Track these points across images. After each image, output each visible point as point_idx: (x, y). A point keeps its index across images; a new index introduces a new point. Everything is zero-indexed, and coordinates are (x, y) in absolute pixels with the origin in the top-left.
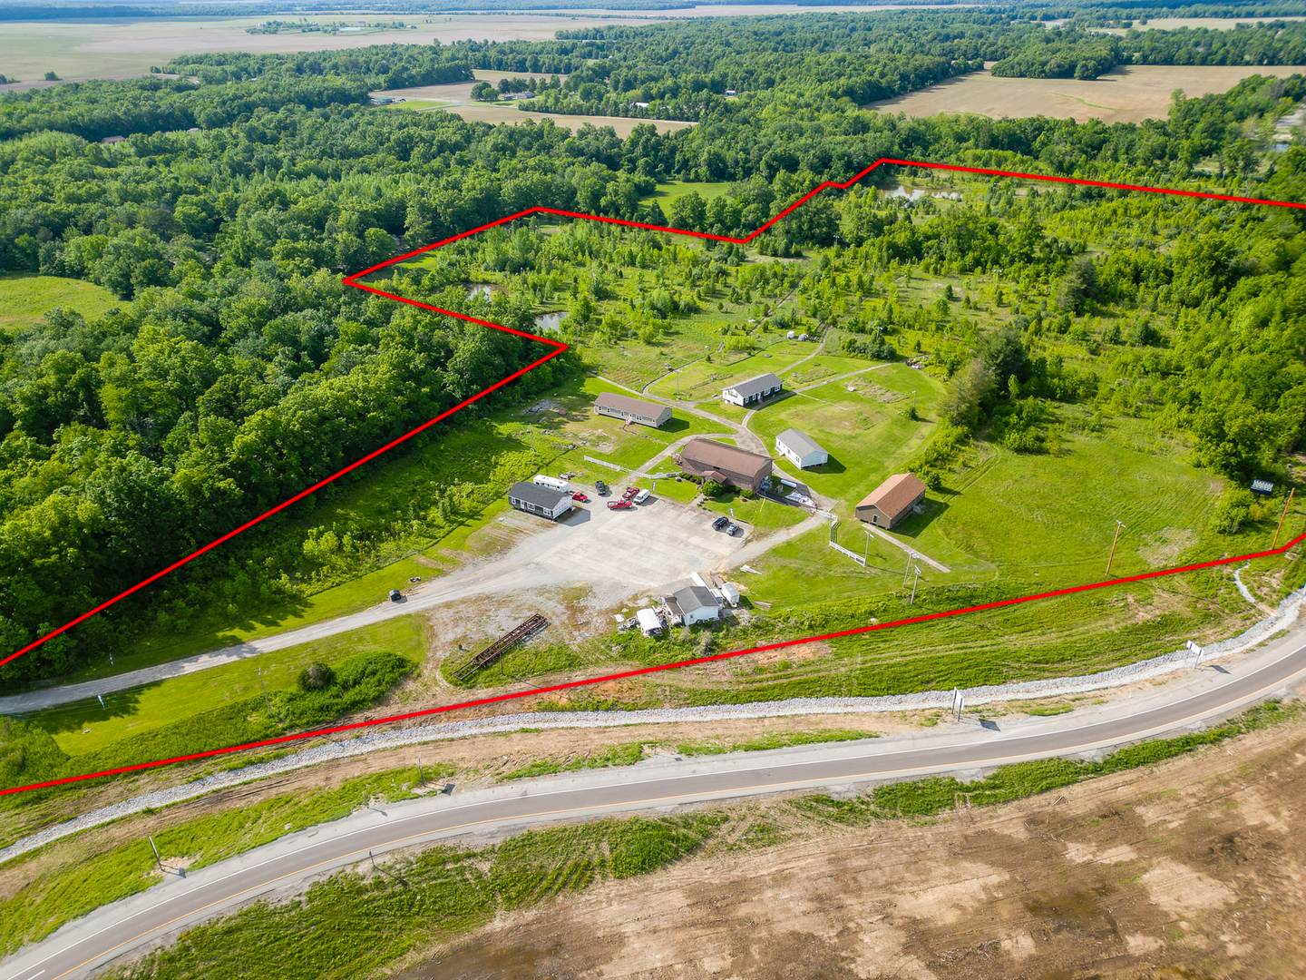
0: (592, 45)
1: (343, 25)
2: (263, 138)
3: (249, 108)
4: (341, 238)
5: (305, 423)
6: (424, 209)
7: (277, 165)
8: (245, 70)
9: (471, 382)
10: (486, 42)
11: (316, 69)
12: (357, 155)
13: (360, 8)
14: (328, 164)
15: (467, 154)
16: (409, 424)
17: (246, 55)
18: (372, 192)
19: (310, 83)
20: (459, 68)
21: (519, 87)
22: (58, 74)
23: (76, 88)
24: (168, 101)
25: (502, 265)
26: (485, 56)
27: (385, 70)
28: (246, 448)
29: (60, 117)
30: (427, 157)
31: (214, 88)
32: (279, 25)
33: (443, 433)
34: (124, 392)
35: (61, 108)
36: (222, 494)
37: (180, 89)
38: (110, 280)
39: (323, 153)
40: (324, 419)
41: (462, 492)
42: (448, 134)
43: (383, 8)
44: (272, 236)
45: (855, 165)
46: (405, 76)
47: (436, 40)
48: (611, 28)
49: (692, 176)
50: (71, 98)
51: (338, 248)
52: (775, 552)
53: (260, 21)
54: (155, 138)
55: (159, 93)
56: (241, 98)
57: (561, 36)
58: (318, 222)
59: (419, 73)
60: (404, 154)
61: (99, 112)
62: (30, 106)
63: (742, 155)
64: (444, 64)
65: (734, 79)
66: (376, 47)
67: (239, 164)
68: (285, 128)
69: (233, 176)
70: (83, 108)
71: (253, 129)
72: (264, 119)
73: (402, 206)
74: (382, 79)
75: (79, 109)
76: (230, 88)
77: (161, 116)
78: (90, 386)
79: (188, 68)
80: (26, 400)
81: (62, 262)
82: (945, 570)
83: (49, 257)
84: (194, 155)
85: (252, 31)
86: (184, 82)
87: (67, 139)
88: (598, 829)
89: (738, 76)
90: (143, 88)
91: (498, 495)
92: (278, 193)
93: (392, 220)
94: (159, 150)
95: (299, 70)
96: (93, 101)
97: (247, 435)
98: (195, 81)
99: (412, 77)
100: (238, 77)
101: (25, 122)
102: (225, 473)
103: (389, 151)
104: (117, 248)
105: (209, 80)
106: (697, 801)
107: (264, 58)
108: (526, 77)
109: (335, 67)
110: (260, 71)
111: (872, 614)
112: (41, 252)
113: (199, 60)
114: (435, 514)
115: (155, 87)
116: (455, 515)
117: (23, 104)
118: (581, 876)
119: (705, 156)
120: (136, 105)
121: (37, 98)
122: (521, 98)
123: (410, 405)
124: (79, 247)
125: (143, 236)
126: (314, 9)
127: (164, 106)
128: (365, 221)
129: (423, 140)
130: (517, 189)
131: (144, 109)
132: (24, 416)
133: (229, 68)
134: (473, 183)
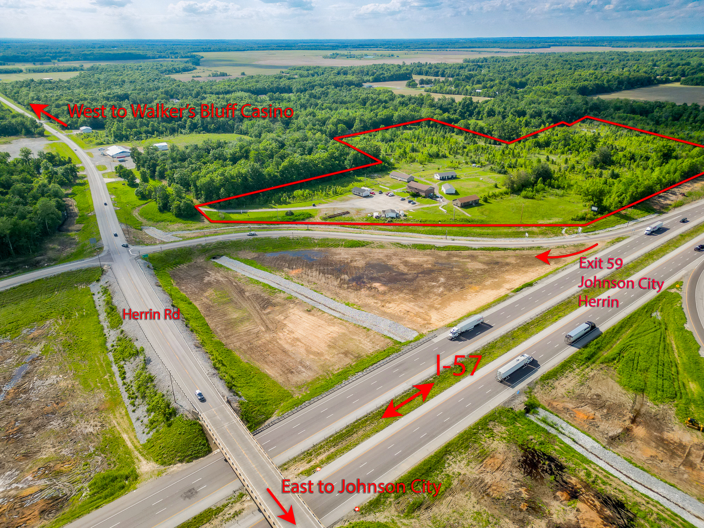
0: (475, 65)
1: (366, 55)
2: (315, 97)
3: (313, 87)
4: (330, 127)
5: (301, 163)
6: (361, 121)
7: (316, 105)
8: (317, 73)
9: (353, 164)
10: (427, 63)
11: (345, 73)
12: (345, 103)
13: (377, 47)
14: (334, 105)
15: (387, 105)
16: (331, 171)
17: (318, 67)
18: (346, 114)
19: (341, 78)
20: (406, 74)
21: (428, 82)
22: (246, 73)
23: (252, 77)
24: (284, 83)
25: (383, 140)
26: (421, 69)
27: (373, 74)
28: (284, 167)
29: (245, 87)
30: (371, 105)
31: (302, 79)
32: (338, 54)
33: (341, 178)
34: (256, 152)
35: (246, 84)
36: (276, 176)
37: (289, 79)
38: (255, 135)
39: (334, 102)
40: (305, 164)
41: (339, 189)
42: (383, 97)
43: (388, 48)
44: (306, 124)
45: (552, 116)
46: (381, 77)
47: (404, 62)
48: (493, 57)
49: (480, 118)
50: (250, 80)
51: (328, 130)
52: (422, 208)
53: (329, 53)
54: (277, 95)
55: (281, 80)
56: (311, 83)
57: (466, 61)
58: (323, 122)
59: (388, 76)
60: (364, 104)
61: (259, 86)
62: (236, 83)
63: (503, 110)
64: (402, 71)
65: (532, 81)
66: (375, 65)
67: (303, 104)
68: (324, 94)
69: (301, 108)
70: (254, 84)
71: (312, 93)
72: (318, 90)
73: (355, 119)
74: (371, 78)
75: (252, 85)
76: (308, 79)
77: (280, 88)
78: (247, 152)
79: (295, 71)
80: (231, 154)
81: (241, 129)
82: (470, 216)
83: (238, 128)
84: (289, 101)
85: (326, 57)
86: (291, 76)
87: (247, 94)
88: (344, 240)
89: (534, 80)
90: (276, 78)
91: (350, 191)
92: (313, 112)
93: (349, 124)
94: (277, 99)
95: (339, 73)
96: (257, 82)
97: (285, 163)
98: (296, 76)
99: (384, 77)
100: (313, 75)
101: (234, 88)
102: (277, 172)
103: (359, 102)
104: (259, 125)
105: (301, 76)
106: (369, 240)
107: (326, 68)
108: (433, 78)
109: (354, 72)
110: (323, 73)
111: (440, 221)
112: (236, 126)
113: (299, 69)
114: (331, 193)
115: (281, 78)
116: (336, 193)
117: (233, 82)
118: (337, 246)
119: (487, 109)
120: (272, 84)
121: (238, 81)
122: (427, 87)
123: (331, 165)
124: (247, 125)
125: (267, 122)
126: (356, 48)
127: (282, 85)
128: (339, 121)
129: (372, 98)
130: (399, 116)
131: (275, 85)
132: (230, 158)
133: (310, 72)
134: (382, 113)
